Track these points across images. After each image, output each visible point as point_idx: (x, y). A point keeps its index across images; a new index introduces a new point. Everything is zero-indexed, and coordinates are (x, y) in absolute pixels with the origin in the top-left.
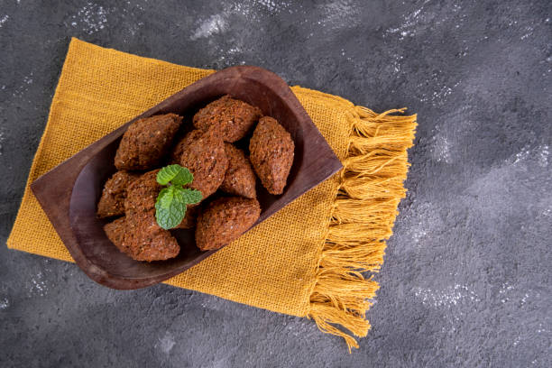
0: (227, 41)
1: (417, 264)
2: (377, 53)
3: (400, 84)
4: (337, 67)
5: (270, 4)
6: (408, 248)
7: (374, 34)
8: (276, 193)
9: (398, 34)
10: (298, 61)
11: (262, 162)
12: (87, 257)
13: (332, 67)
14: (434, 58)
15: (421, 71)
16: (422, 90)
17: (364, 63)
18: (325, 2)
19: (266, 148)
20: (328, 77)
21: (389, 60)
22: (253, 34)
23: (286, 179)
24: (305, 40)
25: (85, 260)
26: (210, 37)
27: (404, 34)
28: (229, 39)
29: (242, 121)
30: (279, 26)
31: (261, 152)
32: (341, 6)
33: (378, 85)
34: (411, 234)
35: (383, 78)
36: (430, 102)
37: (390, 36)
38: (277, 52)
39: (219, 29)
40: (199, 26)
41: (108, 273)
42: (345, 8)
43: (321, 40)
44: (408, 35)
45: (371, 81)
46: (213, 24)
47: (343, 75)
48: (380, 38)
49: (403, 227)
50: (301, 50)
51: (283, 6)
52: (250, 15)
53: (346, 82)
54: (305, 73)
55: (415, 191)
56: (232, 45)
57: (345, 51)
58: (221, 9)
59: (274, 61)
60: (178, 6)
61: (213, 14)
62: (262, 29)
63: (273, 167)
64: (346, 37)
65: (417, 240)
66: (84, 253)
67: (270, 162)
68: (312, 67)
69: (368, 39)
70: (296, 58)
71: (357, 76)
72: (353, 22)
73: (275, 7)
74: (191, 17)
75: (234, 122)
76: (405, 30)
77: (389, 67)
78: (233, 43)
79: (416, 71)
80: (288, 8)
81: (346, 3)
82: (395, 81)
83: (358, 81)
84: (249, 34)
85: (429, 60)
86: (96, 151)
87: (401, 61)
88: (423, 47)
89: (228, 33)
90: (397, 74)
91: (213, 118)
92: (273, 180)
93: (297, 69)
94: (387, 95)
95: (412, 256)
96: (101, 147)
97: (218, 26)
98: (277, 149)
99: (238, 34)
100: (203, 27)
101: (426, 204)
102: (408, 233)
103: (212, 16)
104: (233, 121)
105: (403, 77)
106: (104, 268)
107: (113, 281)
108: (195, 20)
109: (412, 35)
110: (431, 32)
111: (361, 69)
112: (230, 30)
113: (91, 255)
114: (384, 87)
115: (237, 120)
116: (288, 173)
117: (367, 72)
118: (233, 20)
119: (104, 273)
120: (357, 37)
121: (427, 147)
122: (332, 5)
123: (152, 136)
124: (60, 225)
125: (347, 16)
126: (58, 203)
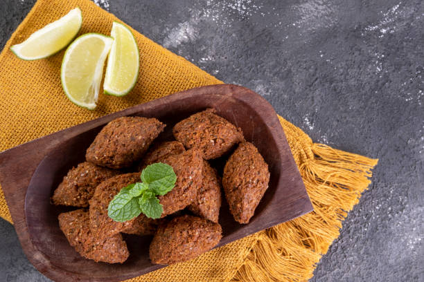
0: (198, 50)
1: (414, 272)
2: (357, 53)
3: (384, 84)
4: (316, 69)
5: (241, 7)
6: (403, 256)
7: (352, 33)
8: (242, 222)
9: (378, 32)
10: (275, 67)
11: (235, 189)
12: (34, 243)
13: (311, 70)
14: (417, 54)
15: (404, 68)
16: (407, 89)
17: (344, 64)
18: (298, 2)
19: (242, 177)
20: (307, 81)
21: (370, 60)
22: (225, 40)
23: (254, 210)
24: (280, 43)
25: (31, 245)
26: (179, 46)
27: (384, 31)
28: (200, 47)
29: (224, 142)
30: (252, 30)
31: (237, 180)
32: (316, 5)
33: (360, 86)
34: (406, 241)
35: (365, 78)
36: (415, 101)
37: (369, 34)
38: (252, 58)
39: (188, 37)
40: (166, 35)
41: (51, 263)
42: (320, 7)
43: (297, 43)
44: (388, 32)
45: (352, 82)
46: (182, 33)
47: (323, 78)
48: (359, 37)
49: (397, 235)
50: (277, 55)
51: (255, 9)
52: (221, 20)
53: (327, 85)
54: (282, 79)
55: (407, 196)
56: (203, 54)
57: (324, 53)
58: (189, 16)
59: (250, 68)
60: (143, 16)
61: (181, 22)
62: (234, 35)
63: (245, 196)
64: (324, 37)
65: (413, 247)
66: (31, 238)
67: (243, 191)
68: (289, 71)
69: (346, 38)
70: (271, 64)
71: (338, 78)
72: (329, 21)
73: (246, 11)
74: (157, 27)
75: (215, 142)
76: (385, 27)
77: (370, 66)
78: (204, 51)
79: (399, 69)
80: (260, 11)
81: (321, 3)
82: (378, 81)
83: (339, 84)
84: (221, 41)
85: (411, 57)
86: (67, 137)
87: (382, 60)
88: (405, 44)
89: (198, 41)
90: (379, 74)
91: (195, 134)
92: (242, 208)
93: (274, 75)
94: (371, 97)
95: (408, 264)
96: (74, 134)
97: (188, 35)
98: (253, 180)
99: (209, 42)
100: (171, 36)
101: (420, 209)
102: (403, 240)
103: (180, 24)
104: (215, 140)
105: (386, 76)
106: (48, 257)
107: (55, 273)
108: (162, 29)
109: (392, 31)
110: (412, 27)
111: (341, 70)
112: (199, 37)
113: (37, 241)
114: (367, 88)
115: (219, 141)
116: (257, 204)
117: (348, 74)
118: (202, 27)
119: (47, 262)
120: (335, 37)
121: (416, 148)
122: (307, 5)
123: (133, 139)
124: (14, 204)
125: (323, 16)
126: (17, 181)
